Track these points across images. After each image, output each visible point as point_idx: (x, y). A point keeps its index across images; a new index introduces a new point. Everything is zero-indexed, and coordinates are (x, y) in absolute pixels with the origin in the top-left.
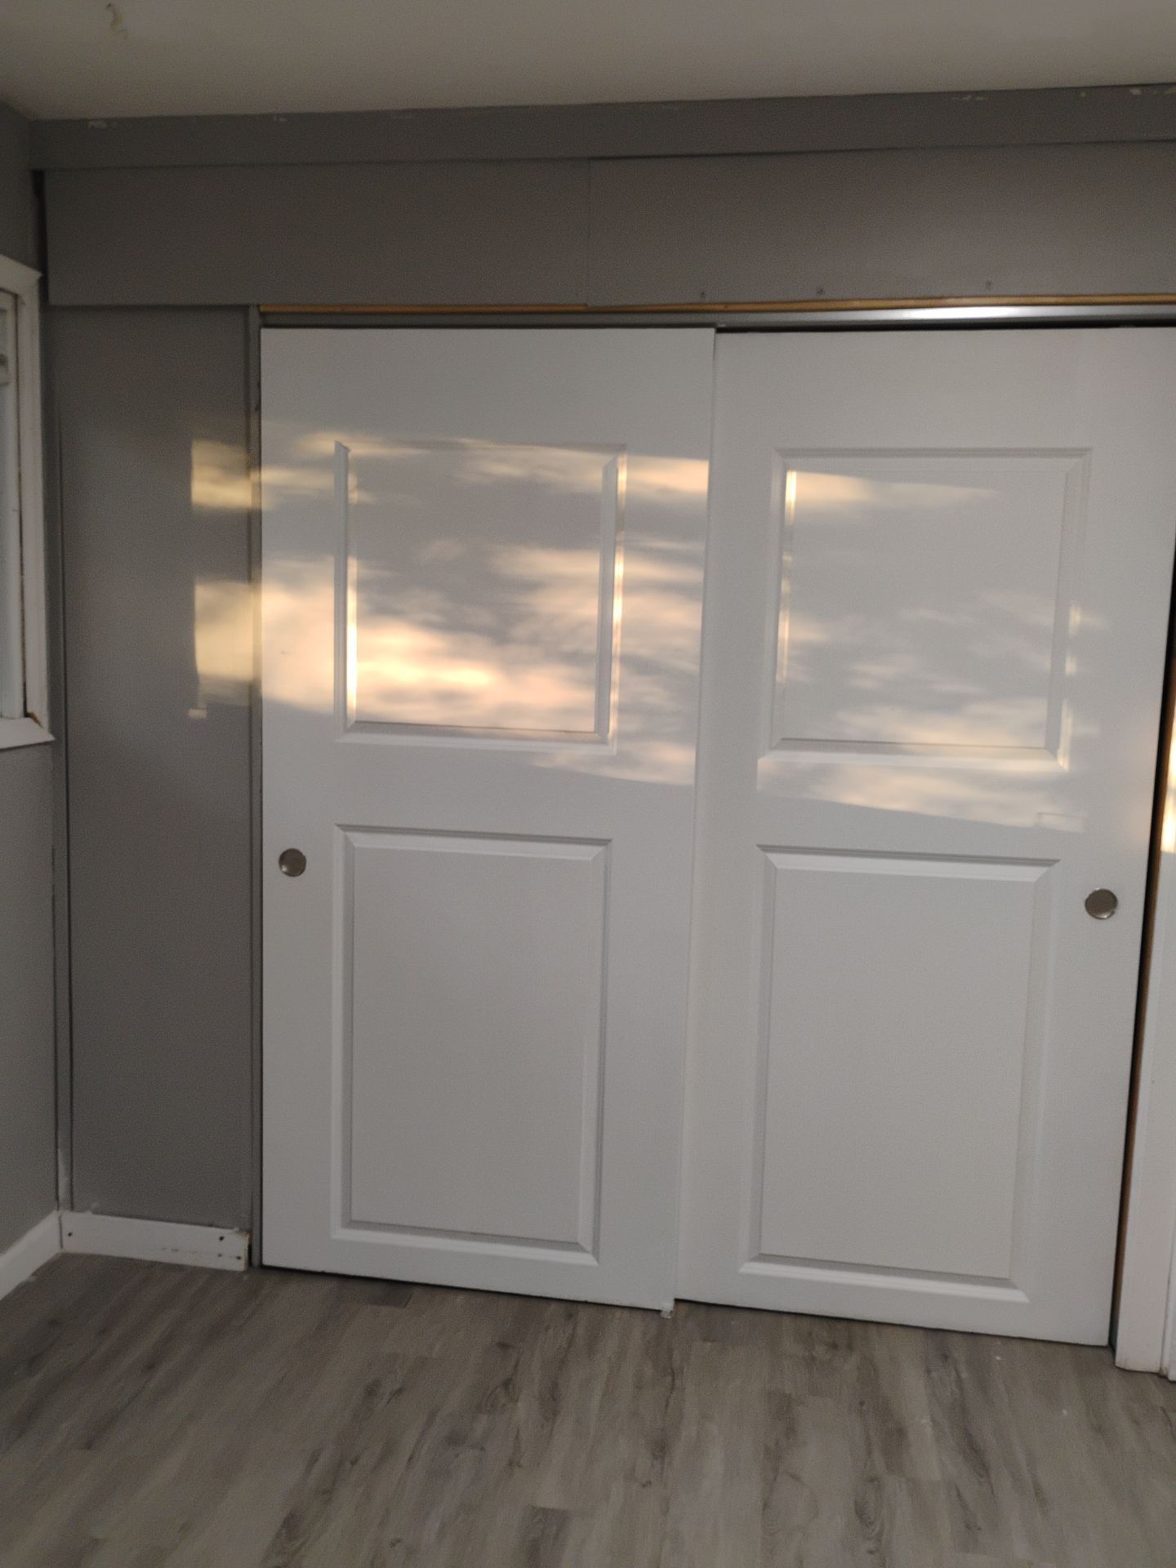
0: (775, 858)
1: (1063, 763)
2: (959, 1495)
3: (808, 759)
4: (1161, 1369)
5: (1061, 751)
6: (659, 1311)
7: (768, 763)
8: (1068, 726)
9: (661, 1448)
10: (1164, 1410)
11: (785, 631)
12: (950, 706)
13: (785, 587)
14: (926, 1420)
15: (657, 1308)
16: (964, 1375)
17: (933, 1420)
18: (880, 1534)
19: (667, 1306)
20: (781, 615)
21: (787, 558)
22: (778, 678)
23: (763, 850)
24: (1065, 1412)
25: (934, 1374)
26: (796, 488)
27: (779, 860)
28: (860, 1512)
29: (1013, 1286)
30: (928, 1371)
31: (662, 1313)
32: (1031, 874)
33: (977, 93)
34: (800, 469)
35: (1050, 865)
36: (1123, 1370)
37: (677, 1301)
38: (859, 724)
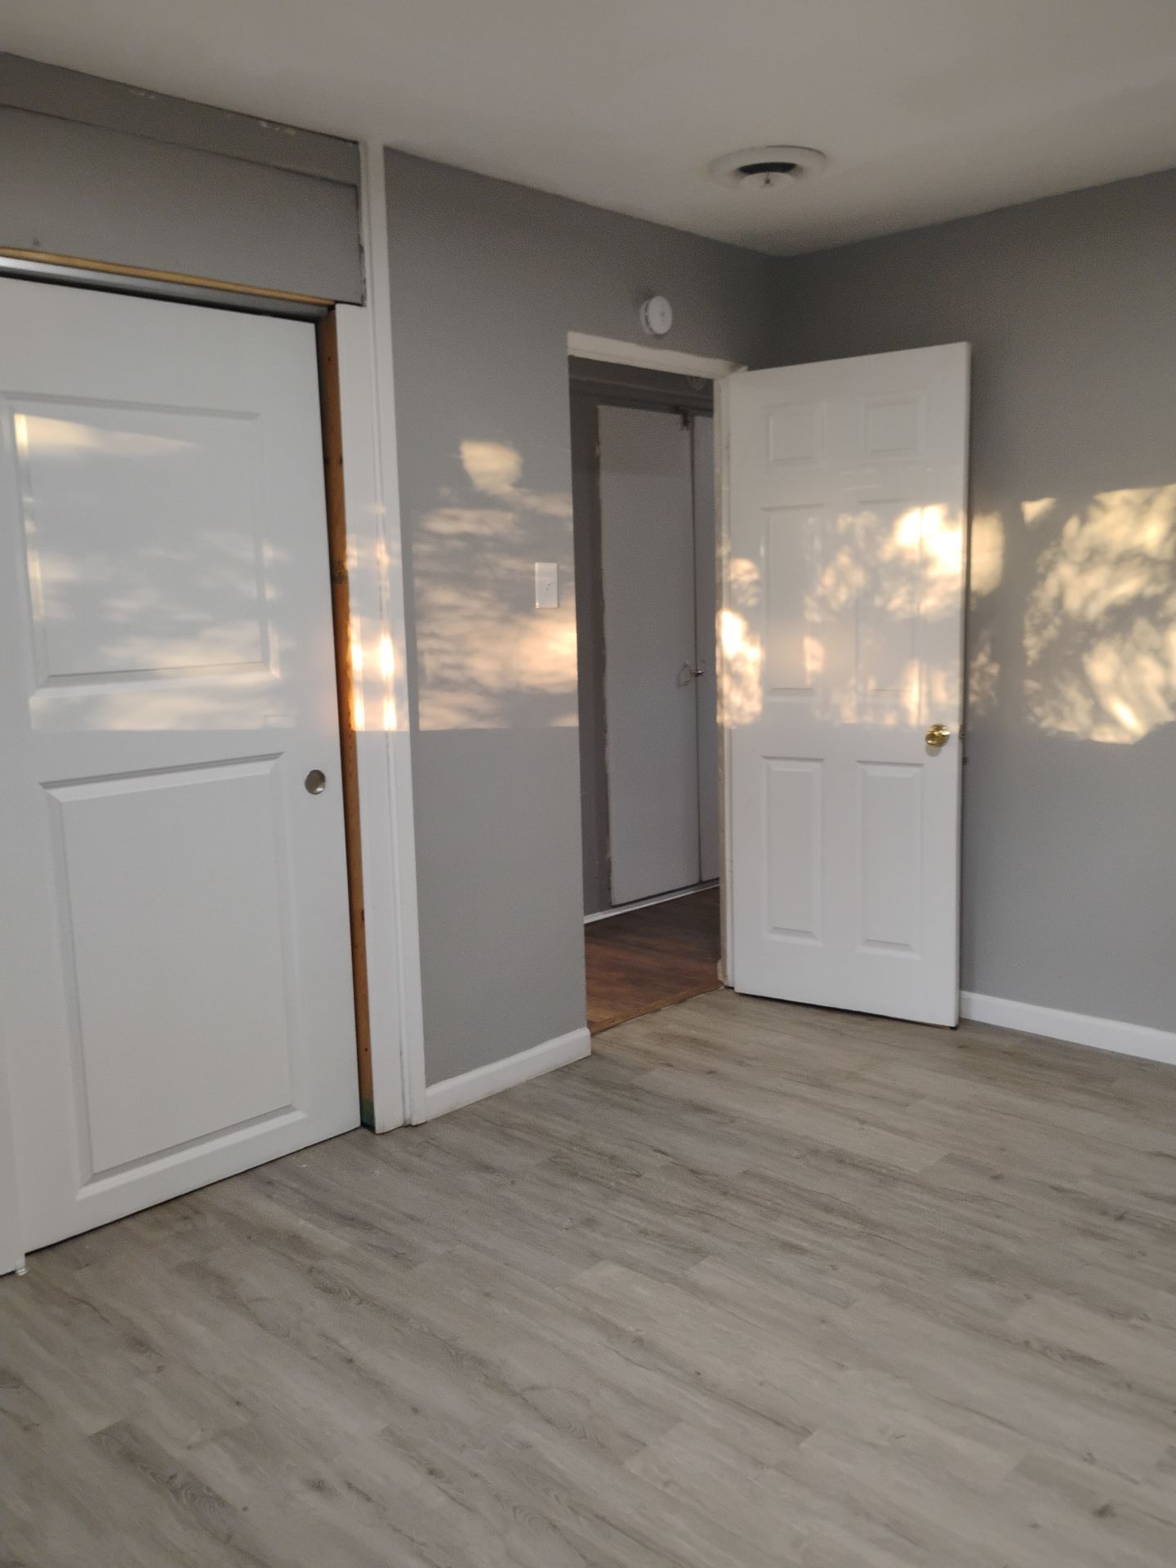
0: (57, 793)
1: (275, 673)
2: (372, 1246)
3: (77, 693)
4: (405, 1121)
5: (272, 662)
6: (13, 1273)
7: (39, 701)
8: (275, 642)
9: (139, 1344)
10: (426, 1142)
11: (37, 570)
12: (188, 632)
13: (29, 527)
14: (302, 1222)
15: (10, 1271)
16: (294, 1185)
17: (307, 1220)
18: (352, 1292)
19: (19, 1265)
20: (30, 555)
21: (28, 500)
22: (35, 617)
23: (45, 788)
24: (376, 1172)
25: (275, 1196)
26: (24, 430)
27: (62, 794)
28: (327, 1290)
29: (294, 1109)
30: (269, 1196)
31: (19, 1272)
32: (264, 768)
33: (151, 92)
34: (27, 412)
35: (275, 758)
36: (383, 1134)
37: (27, 1255)
38: (119, 655)
